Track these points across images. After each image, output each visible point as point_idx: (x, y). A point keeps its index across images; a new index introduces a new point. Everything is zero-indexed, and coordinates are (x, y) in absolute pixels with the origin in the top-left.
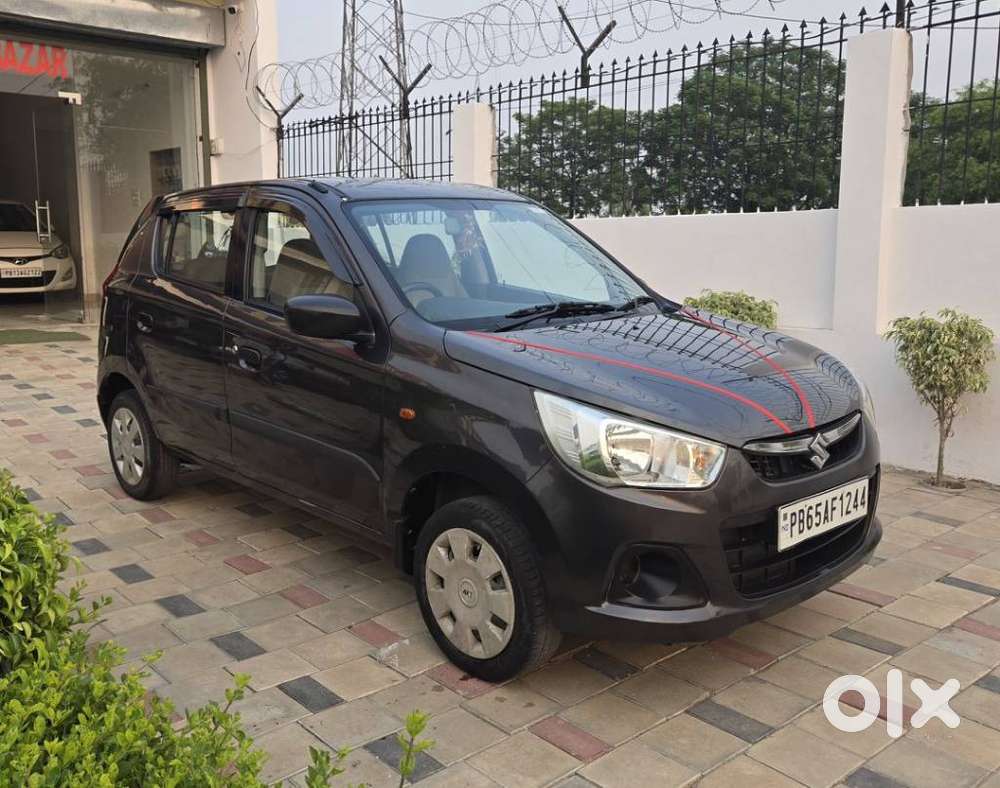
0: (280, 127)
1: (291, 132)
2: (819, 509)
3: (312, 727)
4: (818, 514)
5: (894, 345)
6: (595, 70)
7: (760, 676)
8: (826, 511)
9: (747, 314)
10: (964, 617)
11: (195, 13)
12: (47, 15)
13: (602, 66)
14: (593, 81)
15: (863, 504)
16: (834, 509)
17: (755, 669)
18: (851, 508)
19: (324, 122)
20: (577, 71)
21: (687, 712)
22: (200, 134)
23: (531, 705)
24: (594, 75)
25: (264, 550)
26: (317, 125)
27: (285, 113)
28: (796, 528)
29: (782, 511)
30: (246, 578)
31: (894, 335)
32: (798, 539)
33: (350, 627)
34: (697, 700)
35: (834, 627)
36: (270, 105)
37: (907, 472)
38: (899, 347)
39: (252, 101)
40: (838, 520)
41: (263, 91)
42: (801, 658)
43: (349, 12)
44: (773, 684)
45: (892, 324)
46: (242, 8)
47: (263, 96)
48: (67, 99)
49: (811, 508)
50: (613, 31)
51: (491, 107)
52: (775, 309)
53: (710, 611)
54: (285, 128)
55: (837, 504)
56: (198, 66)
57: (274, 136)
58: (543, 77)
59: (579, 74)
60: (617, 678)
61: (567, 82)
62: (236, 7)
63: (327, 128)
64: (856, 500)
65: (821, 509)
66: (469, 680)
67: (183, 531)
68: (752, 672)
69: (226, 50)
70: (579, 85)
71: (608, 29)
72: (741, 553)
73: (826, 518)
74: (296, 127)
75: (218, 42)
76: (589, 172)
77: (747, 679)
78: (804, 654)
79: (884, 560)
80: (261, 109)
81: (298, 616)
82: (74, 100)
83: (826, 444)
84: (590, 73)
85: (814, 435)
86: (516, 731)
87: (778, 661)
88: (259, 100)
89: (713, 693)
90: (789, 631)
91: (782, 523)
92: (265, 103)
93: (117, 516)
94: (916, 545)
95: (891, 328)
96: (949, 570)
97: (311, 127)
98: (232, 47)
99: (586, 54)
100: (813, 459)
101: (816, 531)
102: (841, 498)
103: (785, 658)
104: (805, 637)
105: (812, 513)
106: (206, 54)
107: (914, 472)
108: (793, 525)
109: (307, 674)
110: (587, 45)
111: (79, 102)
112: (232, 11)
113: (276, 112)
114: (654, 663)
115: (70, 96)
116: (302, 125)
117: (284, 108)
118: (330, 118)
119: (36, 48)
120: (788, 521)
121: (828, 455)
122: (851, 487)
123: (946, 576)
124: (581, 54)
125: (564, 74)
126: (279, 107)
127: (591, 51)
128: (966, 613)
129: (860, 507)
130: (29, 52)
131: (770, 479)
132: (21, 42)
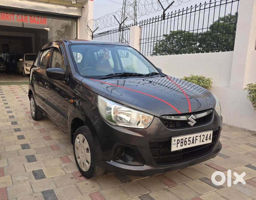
0: (93, 35)
1: (95, 36)
2: (190, 139)
3: (32, 184)
4: (189, 141)
5: (247, 92)
6: (166, 15)
7: (169, 189)
8: (193, 140)
9: (202, 82)
10: (250, 179)
11: (76, 8)
12: (42, 10)
13: (169, 13)
14: (166, 18)
15: (210, 139)
16: (196, 140)
17: (168, 186)
18: (204, 140)
19: (102, 33)
20: (162, 15)
21: (139, 197)
22: (75, 38)
23: (94, 187)
24: (166, 16)
25: (54, 135)
26: (100, 34)
27: (94, 32)
28: (179, 145)
29: (173, 139)
30: (45, 141)
31: (247, 89)
32: (180, 148)
33: (61, 157)
34: (144, 194)
35: (202, 176)
36: (91, 30)
37: (249, 131)
38: (248, 93)
39: (86, 29)
40: (198, 143)
41: (89, 26)
42: (185, 185)
43: (124, 11)
44: (172, 193)
45: (246, 86)
46: (85, 7)
47: (89, 27)
48: (46, 30)
49: (186, 138)
50: (173, 4)
51: (140, 27)
52: (211, 81)
53: (146, 167)
54: (94, 35)
55: (198, 138)
56: (76, 21)
57: (91, 37)
58: (153, 18)
59: (162, 16)
60: (123, 183)
61: (159, 19)
62: (84, 6)
63: (102, 35)
64: (207, 137)
65: (191, 139)
66: (82, 177)
67: (39, 128)
68: (167, 187)
69: (82, 17)
70: (162, 19)
71: (172, 3)
72: (159, 150)
73: (193, 142)
74: (96, 35)
75: (80, 15)
76: (183, 49)
77: (163, 189)
78: (187, 184)
79: (230, 157)
80: (89, 31)
81: (51, 153)
82: (48, 30)
83: (195, 118)
84: (165, 15)
85: (190, 115)
86: (84, 194)
87: (177, 185)
88: (88, 29)
89: (151, 192)
90: (185, 176)
91: (173, 142)
92: (89, 30)
93: (28, 124)
94: (243, 153)
95: (246, 87)
96: (251, 163)
97: (99, 35)
98: (83, 16)
99: (165, 11)
100: (189, 123)
101: (188, 146)
102: (200, 136)
103: (179, 184)
104: (190, 178)
105: (187, 140)
106: (78, 18)
107: (252, 131)
108: (178, 143)
109: (42, 169)
110: (165, 8)
111: (49, 30)
112: (83, 7)
113: (92, 32)
114: (137, 180)
115: (47, 29)
116: (97, 34)
117: (94, 30)
118: (103, 32)
119: (40, 18)
120: (176, 142)
121: (195, 122)
122: (205, 133)
123: (249, 165)
124: (163, 10)
125: (159, 16)
126: (93, 30)
127: (166, 9)
128: (251, 178)
129: (208, 140)
130: (38, 19)
131: (171, 128)
132: (37, 17)
